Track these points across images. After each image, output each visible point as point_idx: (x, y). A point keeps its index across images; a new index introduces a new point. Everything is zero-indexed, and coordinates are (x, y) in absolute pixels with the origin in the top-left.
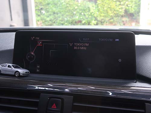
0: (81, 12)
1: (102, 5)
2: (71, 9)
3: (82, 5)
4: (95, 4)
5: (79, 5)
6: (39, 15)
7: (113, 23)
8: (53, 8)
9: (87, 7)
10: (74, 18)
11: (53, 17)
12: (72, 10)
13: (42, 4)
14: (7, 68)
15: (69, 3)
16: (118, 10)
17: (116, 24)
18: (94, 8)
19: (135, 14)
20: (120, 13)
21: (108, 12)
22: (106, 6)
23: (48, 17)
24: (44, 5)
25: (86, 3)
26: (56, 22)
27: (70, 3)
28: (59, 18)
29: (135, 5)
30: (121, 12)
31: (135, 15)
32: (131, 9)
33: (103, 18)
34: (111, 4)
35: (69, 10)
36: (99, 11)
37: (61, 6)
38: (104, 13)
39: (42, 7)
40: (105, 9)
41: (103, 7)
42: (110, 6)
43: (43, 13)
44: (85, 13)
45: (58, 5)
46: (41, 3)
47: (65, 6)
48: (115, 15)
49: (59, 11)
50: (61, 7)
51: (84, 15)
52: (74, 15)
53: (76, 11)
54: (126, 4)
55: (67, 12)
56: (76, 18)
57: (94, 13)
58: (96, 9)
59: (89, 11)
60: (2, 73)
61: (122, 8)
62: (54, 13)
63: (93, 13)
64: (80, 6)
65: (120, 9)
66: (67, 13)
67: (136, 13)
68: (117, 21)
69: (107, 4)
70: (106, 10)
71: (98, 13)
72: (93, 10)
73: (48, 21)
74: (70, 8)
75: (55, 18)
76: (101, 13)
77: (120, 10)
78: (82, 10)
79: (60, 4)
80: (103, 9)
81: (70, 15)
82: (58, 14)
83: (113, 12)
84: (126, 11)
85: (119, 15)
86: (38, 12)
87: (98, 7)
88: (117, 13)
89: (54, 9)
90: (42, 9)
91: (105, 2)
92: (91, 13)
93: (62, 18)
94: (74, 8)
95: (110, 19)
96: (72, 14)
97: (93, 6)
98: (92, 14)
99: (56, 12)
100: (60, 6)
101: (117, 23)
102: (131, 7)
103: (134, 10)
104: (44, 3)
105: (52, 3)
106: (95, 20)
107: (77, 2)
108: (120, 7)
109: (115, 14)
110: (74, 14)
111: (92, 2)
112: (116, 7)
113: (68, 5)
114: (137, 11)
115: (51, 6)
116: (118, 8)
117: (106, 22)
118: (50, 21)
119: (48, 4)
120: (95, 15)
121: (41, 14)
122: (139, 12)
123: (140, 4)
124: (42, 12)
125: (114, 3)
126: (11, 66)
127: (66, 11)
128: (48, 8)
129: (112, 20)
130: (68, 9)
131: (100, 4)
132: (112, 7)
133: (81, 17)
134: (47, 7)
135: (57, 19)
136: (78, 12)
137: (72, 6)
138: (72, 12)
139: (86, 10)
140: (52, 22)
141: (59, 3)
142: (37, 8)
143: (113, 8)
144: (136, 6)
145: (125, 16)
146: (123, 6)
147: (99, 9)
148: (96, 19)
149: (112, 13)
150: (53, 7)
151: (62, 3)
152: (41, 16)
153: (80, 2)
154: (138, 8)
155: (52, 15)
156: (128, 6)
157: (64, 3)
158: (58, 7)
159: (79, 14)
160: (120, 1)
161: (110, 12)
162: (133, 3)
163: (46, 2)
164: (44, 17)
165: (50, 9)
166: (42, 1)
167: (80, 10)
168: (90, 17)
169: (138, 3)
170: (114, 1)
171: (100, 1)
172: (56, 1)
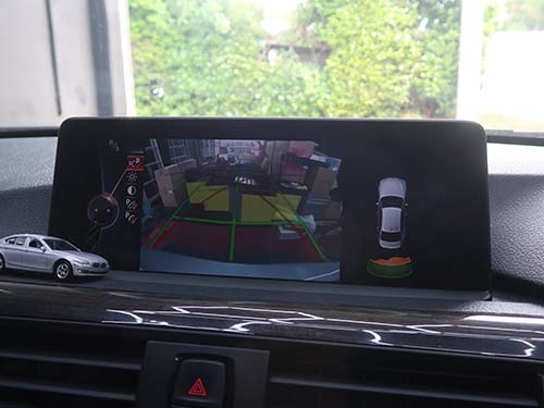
0: (275, 92)
1: (340, 73)
2: (248, 82)
3: (280, 72)
4: (321, 70)
5: (271, 71)
6: (146, 102)
8: (189, 80)
9: (294, 79)
10: (253, 112)
11: (189, 108)
12: (250, 85)
13: (155, 68)
14: (26, 247)
15: (239, 64)
16: (391, 87)
18: (318, 82)
19: (443, 101)
20: (397, 99)
21: (358, 95)
22: (352, 75)
23: (175, 107)
24: (161, 72)
25: (292, 65)
27: (244, 65)
28: (208, 110)
29: (442, 72)
30: (399, 94)
31: (441, 104)
32: (430, 86)
33: (343, 112)
34: (368, 71)
35: (240, 86)
36: (331, 89)
37: (214, 72)
38: (346, 97)
39: (157, 76)
40: (351, 84)
41: (345, 78)
42: (364, 77)
43: (160, 96)
44: (289, 97)
45: (206, 70)
46: (153, 64)
47: (227, 75)
48: (380, 103)
49: (208, 90)
50: (216, 76)
51: (287, 102)
52: (256, 102)
53: (261, 90)
54: (412, 71)
55: (233, 92)
56: (261, 111)
57: (317, 96)
58: (324, 84)
59: (302, 89)
61: (402, 83)
62: (193, 96)
63: (312, 95)
64: (274, 74)
65: (395, 84)
66: (233, 97)
67: (445, 98)
69: (357, 68)
70: (354, 89)
71: (328, 97)
72: (315, 87)
74: (241, 80)
76: (339, 97)
77: (397, 89)
78: (280, 87)
79: (211, 69)
80: (344, 85)
81: (244, 103)
82: (204, 98)
83: (376, 96)
84: (414, 92)
85: (392, 104)
86: (143, 91)
87: (328, 78)
88: (387, 95)
89: (194, 84)
90: (154, 82)
91: (349, 63)
92: (308, 97)
94: (256, 80)
96: (248, 98)
97: (314, 76)
98: (312, 99)
99: (197, 93)
100: (212, 75)
102: (431, 80)
103: (438, 90)
104: (162, 66)
105: (185, 65)
107: (264, 64)
108: (397, 78)
109: (380, 100)
110: (254, 99)
111: (310, 64)
112: (384, 79)
113: (236, 71)
114: (446, 93)
115: (185, 75)
116: (389, 82)
119: (175, 68)
120: (320, 103)
121: (152, 99)
122: (453, 96)
123: (456, 71)
124: (155, 92)
125: (379, 67)
127: (231, 89)
128: (175, 81)
130: (236, 83)
131: (335, 71)
132: (371, 78)
133: (277, 110)
134: (173, 77)
136: (266, 94)
137: (248, 75)
138: (249, 93)
139: (291, 87)
141: (209, 65)
142: (141, 80)
143: (376, 83)
144: (444, 77)
145: (410, 107)
146: (406, 77)
147: (333, 83)
149: (371, 98)
150: (190, 76)
151: (219, 65)
152: (153, 103)
153: (272, 63)
154: (449, 84)
155: (187, 101)
156: (420, 77)
157: (223, 66)
158: (204, 78)
159: (269, 99)
160: (395, 62)
161: (366, 94)
162: (436, 67)
163: (170, 61)
164: (162, 108)
165: (181, 83)
166: (156, 59)
167: (273, 87)
168: (304, 108)
169: (449, 69)
170: (379, 62)
171: (333, 61)
172: (199, 60)
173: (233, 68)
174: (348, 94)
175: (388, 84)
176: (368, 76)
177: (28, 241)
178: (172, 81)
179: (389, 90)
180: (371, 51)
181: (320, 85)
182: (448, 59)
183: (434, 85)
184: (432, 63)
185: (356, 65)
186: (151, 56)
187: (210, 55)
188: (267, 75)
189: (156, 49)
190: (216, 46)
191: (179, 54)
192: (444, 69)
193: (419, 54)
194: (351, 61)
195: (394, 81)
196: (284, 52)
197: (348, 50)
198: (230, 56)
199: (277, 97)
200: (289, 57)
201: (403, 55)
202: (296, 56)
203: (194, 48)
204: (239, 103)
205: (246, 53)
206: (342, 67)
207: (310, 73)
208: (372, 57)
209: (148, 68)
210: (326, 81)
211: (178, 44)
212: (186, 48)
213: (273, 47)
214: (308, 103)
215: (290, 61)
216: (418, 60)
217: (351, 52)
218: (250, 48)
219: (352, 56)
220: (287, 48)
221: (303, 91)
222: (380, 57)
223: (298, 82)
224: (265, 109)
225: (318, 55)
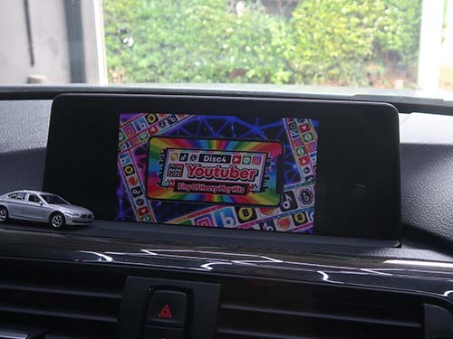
0: (243, 43)
1: (306, 25)
2: (215, 33)
3: (247, 24)
4: (287, 22)
5: (239, 22)
6: (115, 51)
7: (338, 80)
8: (159, 30)
9: (261, 30)
10: (221, 63)
11: (159, 58)
12: (218, 36)
13: (125, 17)
14: (26, 202)
15: (207, 16)
16: (355, 40)
17: (349, 81)
18: (284, 34)
19: (405, 53)
20: (360, 51)
21: (323, 47)
22: (318, 27)
23: (144, 56)
24: (131, 21)
25: (259, 17)
26: (167, 72)
27: (212, 16)
28: (178, 59)
29: (405, 26)
30: (362, 46)
31: (404, 57)
32: (393, 39)
33: (308, 63)
34: (333, 24)
35: (209, 37)
36: (296, 41)
37: (183, 23)
38: (311, 49)
39: (127, 26)
40: (316, 36)
41: (310, 30)
42: (329, 29)
43: (130, 44)
44: (256, 48)
45: (175, 21)
46: (123, 13)
47: (196, 26)
49: (177, 40)
50: (184, 27)
51: (254, 53)
52: (224, 52)
53: (228, 41)
54: (376, 24)
55: (201, 43)
56: (229, 62)
57: (283, 47)
58: (289, 35)
59: (269, 41)
60: (10, 216)
61: (366, 36)
62: (162, 45)
63: (280, 47)
64: (242, 25)
65: (359, 37)
66: (201, 47)
67: (407, 51)
68: (351, 73)
69: (322, 21)
70: (319, 41)
71: (294, 48)
72: (281, 38)
73: (143, 68)
74: (209, 31)
75: (165, 62)
76: (304, 49)
77: (361, 42)
78: (247, 38)
79: (180, 19)
80: (309, 36)
81: (212, 53)
82: (173, 48)
83: (341, 48)
84: (377, 45)
85: (356, 56)
86: (114, 40)
87: (294, 30)
88: (352, 48)
89: (163, 34)
90: (124, 32)
91: (314, 16)
92: (274, 48)
93: (187, 61)
94: (224, 31)
95: (331, 68)
96: (216, 48)
97: (280, 28)
98: (278, 50)
99: (167, 43)
100: (181, 26)
101: (352, 80)
102: (394, 33)
103: (400, 43)
104: (132, 15)
105: (154, 15)
106: (285, 70)
107: (232, 15)
108: (360, 31)
109: (344, 52)
110: (222, 50)
111: (277, 16)
112: (348, 31)
113: (205, 22)
114: (408, 46)
115: (155, 25)
116: (353, 34)
117: (319, 76)
118: (148, 70)
119: (145, 18)
120: (286, 54)
121: (123, 49)
122: (416, 47)
123: (419, 25)
124: (125, 41)
125: (344, 20)
126: (40, 198)
127: (200, 40)
128: (144, 31)
129: (336, 71)
130: (205, 34)
131: (301, 23)
132: (336, 30)
133: (245, 60)
134: (143, 27)
135: (171, 65)
136: (234, 44)
137: (217, 26)
138: (217, 43)
139: (258, 38)
140: (156, 71)
141: (178, 15)
142: (111, 29)
143: (340, 36)
144: (407, 31)
145: (373, 58)
146: (370, 30)
147: (299, 35)
148: (288, 67)
149: (336, 49)
150: (159, 26)
151: (188, 16)
152: (123, 52)
153: (240, 14)
154: (412, 37)
155: (156, 51)
156: (383, 30)
157: (192, 17)
158: (173, 28)
159: (236, 49)
160: (359, 16)
161: (331, 46)
162: (399, 21)
163: (139, 11)
164: (132, 57)
165: (151, 32)
166: (127, 9)
167: (241, 39)
168: (271, 59)
169: (412, 22)
170: (344, 15)
171: (299, 13)
172: (169, 10)
173: (202, 20)
174: (313, 46)
175: (353, 37)
176: (334, 28)
177: (27, 197)
178: (141, 31)
179: (353, 42)
180: (335, 3)
181: (286, 36)
182: (412, 13)
183: (397, 38)
184: (395, 17)
185: (321, 18)
186: (121, 5)
187: (179, 5)
188: (235, 26)
191: (148, 5)
192: (407, 23)
193: (383, 8)
194: (317, 13)
195: (358, 33)
196: (251, 4)
197: (314, 4)
198: (200, 7)
199: (244, 47)
200: (256, 9)
201: (367, 9)
202: (263, 8)
204: (208, 53)
205: (215, 5)
206: (307, 19)
207: (277, 25)
208: (337, 11)
209: (118, 18)
210: (292, 33)
215: (257, 13)
216: (381, 14)
217: (317, 5)
219: (318, 9)
222: (344, 10)
223: (264, 33)
224: (232, 59)
225: (285, 7)
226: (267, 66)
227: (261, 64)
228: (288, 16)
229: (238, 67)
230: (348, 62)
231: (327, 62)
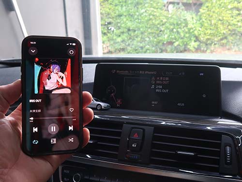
0: (172, 27)
1: (207, 16)
2: (157, 22)
3: (174, 17)
4: (197, 15)
5: (170, 16)
6: (104, 34)
7: (226, 46)
8: (127, 22)
9: (182, 20)
10: (160, 38)
11: (126, 37)
12: (158, 24)
13: (110, 16)
15: (152, 13)
16: (236, 23)
17: (232, 47)
18: (195, 21)
20: (239, 29)
21: (217, 28)
22: (214, 17)
23: (120, 36)
24: (113, 18)
25: (181, 13)
26: (131, 44)
27: (155, 14)
28: (137, 37)
30: (240, 27)
33: (208, 37)
34: (223, 15)
35: (153, 24)
36: (202, 25)
37: (140, 18)
38: (210, 29)
39: (110, 20)
40: (213, 22)
41: (210, 19)
42: (220, 18)
43: (112, 30)
44: (179, 30)
45: (136, 16)
46: (109, 14)
47: (146, 19)
49: (137, 27)
50: (140, 19)
51: (178, 32)
52: (161, 33)
53: (164, 26)
55: (150, 28)
56: (164, 38)
57: (194, 29)
58: (198, 22)
59: (186, 25)
62: (129, 30)
63: (192, 28)
64: (171, 18)
65: (238, 21)
66: (149, 30)
68: (233, 42)
69: (217, 13)
70: (215, 24)
71: (200, 29)
72: (193, 24)
73: (119, 42)
74: (154, 21)
75: (130, 38)
76: (207, 29)
77: (239, 24)
78: (174, 25)
79: (138, 16)
80: (209, 22)
81: (155, 33)
82: (135, 31)
83: (227, 28)
85: (237, 32)
86: (104, 28)
87: (201, 19)
88: (234, 28)
89: (129, 24)
90: (109, 23)
91: (212, 10)
92: (189, 30)
93: (142, 38)
94: (162, 21)
95: (222, 39)
96: (157, 30)
97: (193, 18)
98: (191, 31)
99: (131, 29)
100: (139, 19)
101: (234, 46)
104: (113, 15)
105: (125, 14)
106: (195, 41)
107: (166, 12)
109: (230, 30)
110: (161, 31)
111: (191, 11)
112: (232, 19)
113: (151, 17)
115: (125, 20)
116: (235, 20)
117: (215, 44)
118: (122, 44)
119: (120, 16)
120: (196, 32)
124: (109, 28)
125: (230, 12)
127: (148, 26)
128: (119, 23)
129: (224, 41)
130: (151, 23)
131: (205, 15)
132: (225, 18)
133: (173, 37)
134: (119, 21)
135: (134, 39)
136: (167, 28)
137: (158, 18)
138: (158, 28)
139: (180, 24)
140: (125, 44)
141: (137, 14)
142: (103, 22)
143: (227, 21)
147: (203, 22)
148: (197, 39)
149: (224, 29)
150: (127, 20)
151: (142, 14)
152: (108, 34)
153: (170, 12)
155: (126, 33)
157: (144, 14)
158: (134, 20)
159: (168, 31)
160: (238, 9)
161: (222, 28)
163: (117, 12)
164: (113, 37)
165: (123, 23)
166: (111, 11)
167: (171, 25)
168: (187, 35)
170: (229, 10)
171: (203, 10)
172: (132, 11)
173: (150, 15)
174: (212, 28)
175: (235, 22)
176: (223, 17)
178: (118, 23)
179: (234, 25)
180: (224, 3)
181: (196, 22)
185: (216, 12)
186: (108, 10)
187: (138, 8)
188: (167, 18)
189: (110, 6)
190: (141, 4)
191: (122, 9)
194: (214, 9)
195: (238, 20)
196: (176, 6)
197: (212, 4)
198: (148, 9)
199: (173, 29)
200: (179, 8)
202: (183, 7)
203: (130, 5)
204: (153, 33)
205: (157, 7)
206: (208, 13)
207: (191, 16)
208: (226, 7)
209: (106, 16)
210: (199, 21)
211: (122, 3)
212: (125, 6)
213: (171, 3)
214: (189, 33)
215: (180, 10)
217: (214, 4)
218: (159, 4)
219: (215, 7)
220: (178, 4)
221: (187, 26)
222: (230, 7)
223: (184, 22)
224: (166, 36)
225: (195, 7)
226: (185, 39)
227: (182, 38)
228: (197, 11)
229: (169, 41)
230: (232, 36)
231: (219, 36)
